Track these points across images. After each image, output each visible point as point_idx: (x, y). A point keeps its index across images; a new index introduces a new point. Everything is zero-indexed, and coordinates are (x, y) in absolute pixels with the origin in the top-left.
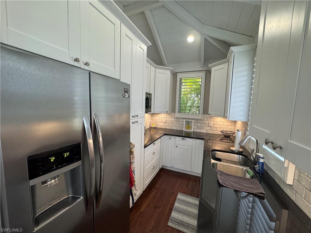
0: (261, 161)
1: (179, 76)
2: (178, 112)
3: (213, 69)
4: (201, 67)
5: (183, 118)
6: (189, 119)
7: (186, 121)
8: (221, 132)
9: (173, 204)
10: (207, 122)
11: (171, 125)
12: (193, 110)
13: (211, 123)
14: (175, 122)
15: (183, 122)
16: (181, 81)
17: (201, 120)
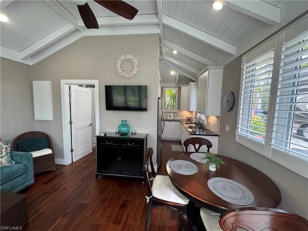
0: (201, 122)
1: (164, 89)
2: (164, 109)
3: (182, 88)
4: (176, 85)
5: (167, 112)
8: (186, 118)
9: (172, 149)
10: (180, 114)
13: (182, 114)
15: (167, 114)
16: (165, 92)
17: (176, 112)
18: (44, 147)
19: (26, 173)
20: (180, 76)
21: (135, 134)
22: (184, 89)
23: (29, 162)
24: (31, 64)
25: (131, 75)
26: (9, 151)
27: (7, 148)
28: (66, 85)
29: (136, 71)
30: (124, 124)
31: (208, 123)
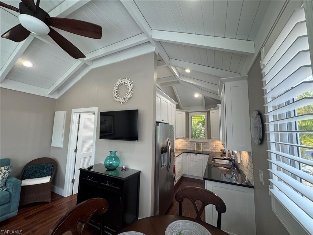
0: (233, 158)
1: (190, 114)
2: (191, 138)
3: (211, 112)
4: (204, 109)
5: (194, 142)
6: (198, 142)
7: (197, 144)
8: (221, 150)
10: (211, 144)
11: (186, 146)
12: (201, 136)
13: (214, 145)
14: (189, 145)
15: (195, 144)
16: (191, 117)
17: (207, 143)
18: (47, 174)
19: (9, 202)
20: (206, 98)
21: (126, 169)
22: (214, 113)
23: (16, 191)
24: (57, 98)
25: (126, 100)
26: (6, 176)
27: (6, 173)
28: (75, 114)
29: (130, 94)
30: (113, 156)
31: (242, 162)
